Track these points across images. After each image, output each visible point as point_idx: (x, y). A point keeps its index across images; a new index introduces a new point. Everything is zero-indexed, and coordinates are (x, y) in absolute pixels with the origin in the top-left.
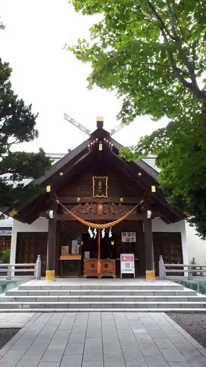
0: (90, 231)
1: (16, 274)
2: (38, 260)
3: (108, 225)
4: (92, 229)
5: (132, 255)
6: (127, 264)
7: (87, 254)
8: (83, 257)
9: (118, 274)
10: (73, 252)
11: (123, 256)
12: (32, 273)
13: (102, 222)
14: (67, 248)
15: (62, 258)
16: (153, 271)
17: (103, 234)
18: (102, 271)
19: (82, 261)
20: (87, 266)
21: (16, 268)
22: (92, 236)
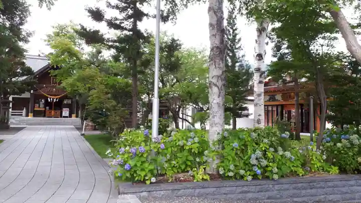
0: (49, 99)
1: (12, 115)
2: (25, 110)
3: (57, 97)
4: (50, 99)
5: (68, 109)
6: (66, 112)
7: (47, 108)
8: (45, 109)
9: (61, 116)
10: (41, 107)
11: (64, 109)
12: (22, 115)
13: (55, 95)
14: (38, 105)
15: (35, 109)
16: (75, 115)
17: (55, 100)
18: (54, 115)
19: (45, 111)
20: (47, 113)
21: (12, 112)
22: (49, 101)
